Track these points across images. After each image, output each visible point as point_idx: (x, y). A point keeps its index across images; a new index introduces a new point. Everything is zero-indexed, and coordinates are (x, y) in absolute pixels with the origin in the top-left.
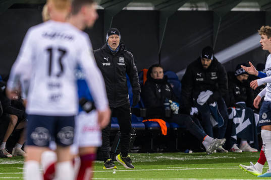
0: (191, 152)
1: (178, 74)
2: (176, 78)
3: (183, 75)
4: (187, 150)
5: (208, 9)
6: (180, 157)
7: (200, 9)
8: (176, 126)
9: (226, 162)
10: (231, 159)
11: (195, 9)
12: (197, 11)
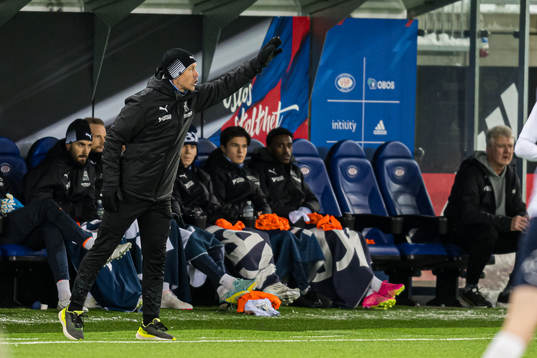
0: (44, 307)
1: (19, 144)
2: (16, 153)
3: (29, 147)
4: (36, 304)
5: (83, 10)
6: (22, 318)
7: (66, 9)
8: (15, 253)
9: (118, 329)
10: (128, 322)
11: (55, 9)
12: (60, 13)
